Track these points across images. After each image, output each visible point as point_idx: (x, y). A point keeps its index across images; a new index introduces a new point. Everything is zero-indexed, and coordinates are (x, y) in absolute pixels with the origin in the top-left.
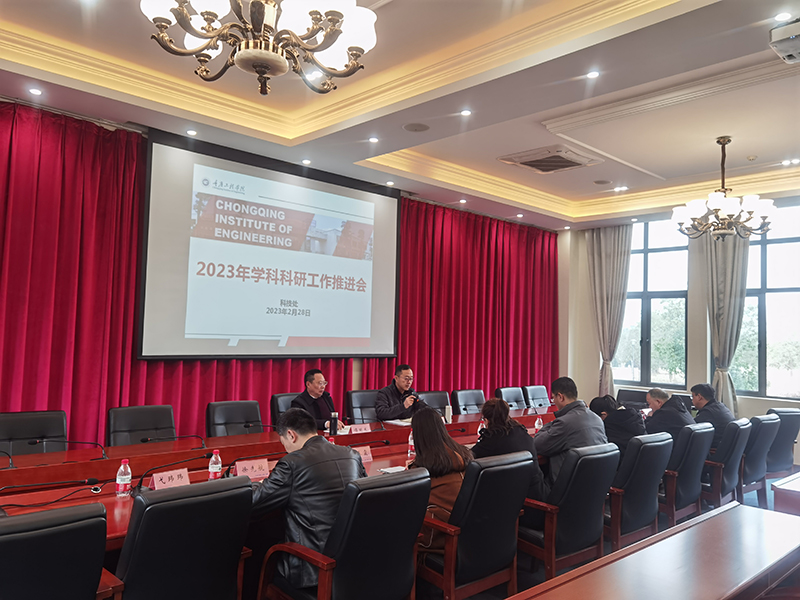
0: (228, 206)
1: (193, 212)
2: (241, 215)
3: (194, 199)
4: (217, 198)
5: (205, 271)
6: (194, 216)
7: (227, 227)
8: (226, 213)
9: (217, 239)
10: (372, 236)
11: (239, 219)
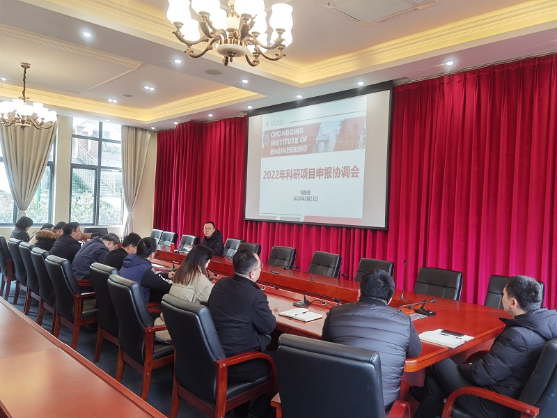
0: (277, 134)
1: (262, 143)
2: (282, 137)
3: (263, 135)
4: (271, 131)
5: (266, 177)
6: (263, 146)
7: (276, 147)
8: (276, 139)
9: (272, 156)
10: (365, 126)
11: (281, 140)
